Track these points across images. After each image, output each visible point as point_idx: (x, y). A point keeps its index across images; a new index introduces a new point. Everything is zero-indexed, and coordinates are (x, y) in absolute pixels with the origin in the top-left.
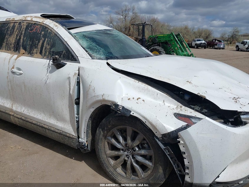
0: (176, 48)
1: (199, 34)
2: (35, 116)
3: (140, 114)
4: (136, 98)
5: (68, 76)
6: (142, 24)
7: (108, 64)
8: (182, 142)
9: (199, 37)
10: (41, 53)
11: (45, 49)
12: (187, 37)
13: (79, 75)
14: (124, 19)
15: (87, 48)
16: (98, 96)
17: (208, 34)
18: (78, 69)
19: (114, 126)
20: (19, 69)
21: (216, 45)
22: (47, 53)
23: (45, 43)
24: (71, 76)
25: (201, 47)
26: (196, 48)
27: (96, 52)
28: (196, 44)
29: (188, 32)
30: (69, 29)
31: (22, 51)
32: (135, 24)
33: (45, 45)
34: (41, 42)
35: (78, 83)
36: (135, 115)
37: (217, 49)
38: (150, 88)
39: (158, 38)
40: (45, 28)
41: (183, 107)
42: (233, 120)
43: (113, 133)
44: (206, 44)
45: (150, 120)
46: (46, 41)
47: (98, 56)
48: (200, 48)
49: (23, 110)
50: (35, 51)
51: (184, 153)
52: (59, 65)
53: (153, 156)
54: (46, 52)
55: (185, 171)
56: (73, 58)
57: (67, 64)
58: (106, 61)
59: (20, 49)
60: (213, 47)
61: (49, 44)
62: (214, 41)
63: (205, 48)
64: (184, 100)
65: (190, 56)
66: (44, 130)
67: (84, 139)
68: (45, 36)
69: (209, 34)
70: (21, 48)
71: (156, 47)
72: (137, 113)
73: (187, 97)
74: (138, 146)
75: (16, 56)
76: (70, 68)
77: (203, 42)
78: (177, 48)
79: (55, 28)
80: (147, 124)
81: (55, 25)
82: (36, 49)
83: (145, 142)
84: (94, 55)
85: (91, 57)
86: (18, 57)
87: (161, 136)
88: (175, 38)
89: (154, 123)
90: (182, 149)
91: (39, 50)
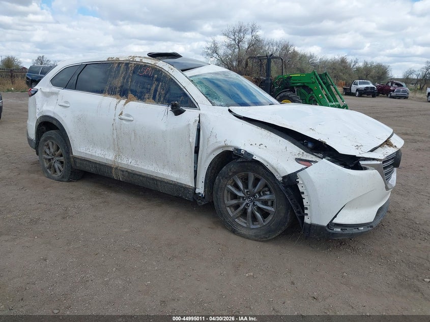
0: (320, 95)
1: (366, 72)
2: (146, 168)
3: (262, 158)
4: (258, 144)
5: (187, 123)
6: (267, 56)
7: (230, 111)
8: (300, 182)
9: (365, 77)
10: (154, 98)
11: (159, 94)
12: (345, 77)
13: (199, 122)
14: (237, 47)
15: (206, 94)
16: (220, 142)
17: (381, 72)
18: (198, 116)
19: (235, 173)
20: (128, 115)
21: (393, 91)
22: (162, 99)
23: (159, 87)
24: (192, 123)
25: (368, 95)
26: (359, 96)
27: (216, 99)
28: (357, 90)
29: (346, 69)
30: (183, 71)
31: (130, 95)
32: (255, 57)
33: (159, 90)
34: (154, 86)
35: (199, 130)
36: (257, 159)
37: (395, 98)
38: (273, 135)
39: (292, 79)
40: (158, 71)
41: (305, 153)
42: (353, 165)
43: (234, 181)
44: (376, 89)
45: (272, 163)
46: (160, 86)
47: (219, 103)
48: (366, 95)
49: (130, 161)
50: (147, 96)
51: (303, 193)
52: (178, 112)
53: (275, 201)
54: (160, 97)
55: (304, 212)
56: (192, 105)
57: (185, 111)
58: (227, 108)
59: (128, 93)
60: (387, 95)
61: (163, 89)
62: (390, 84)
63: (374, 96)
64: (308, 147)
65: (343, 107)
66: (156, 183)
67: (201, 189)
68: (158, 80)
69: (383, 73)
70: (130, 92)
71: (288, 93)
72: (259, 157)
73: (310, 145)
74: (259, 193)
75: (123, 101)
76: (190, 115)
77: (371, 85)
78: (322, 95)
79: (170, 72)
80: (268, 167)
81: (170, 68)
82: (148, 94)
83: (267, 189)
84: (214, 101)
85: (211, 103)
86: (126, 103)
87: (282, 179)
88: (318, 80)
89: (275, 166)
90: (301, 189)
91: (152, 95)
